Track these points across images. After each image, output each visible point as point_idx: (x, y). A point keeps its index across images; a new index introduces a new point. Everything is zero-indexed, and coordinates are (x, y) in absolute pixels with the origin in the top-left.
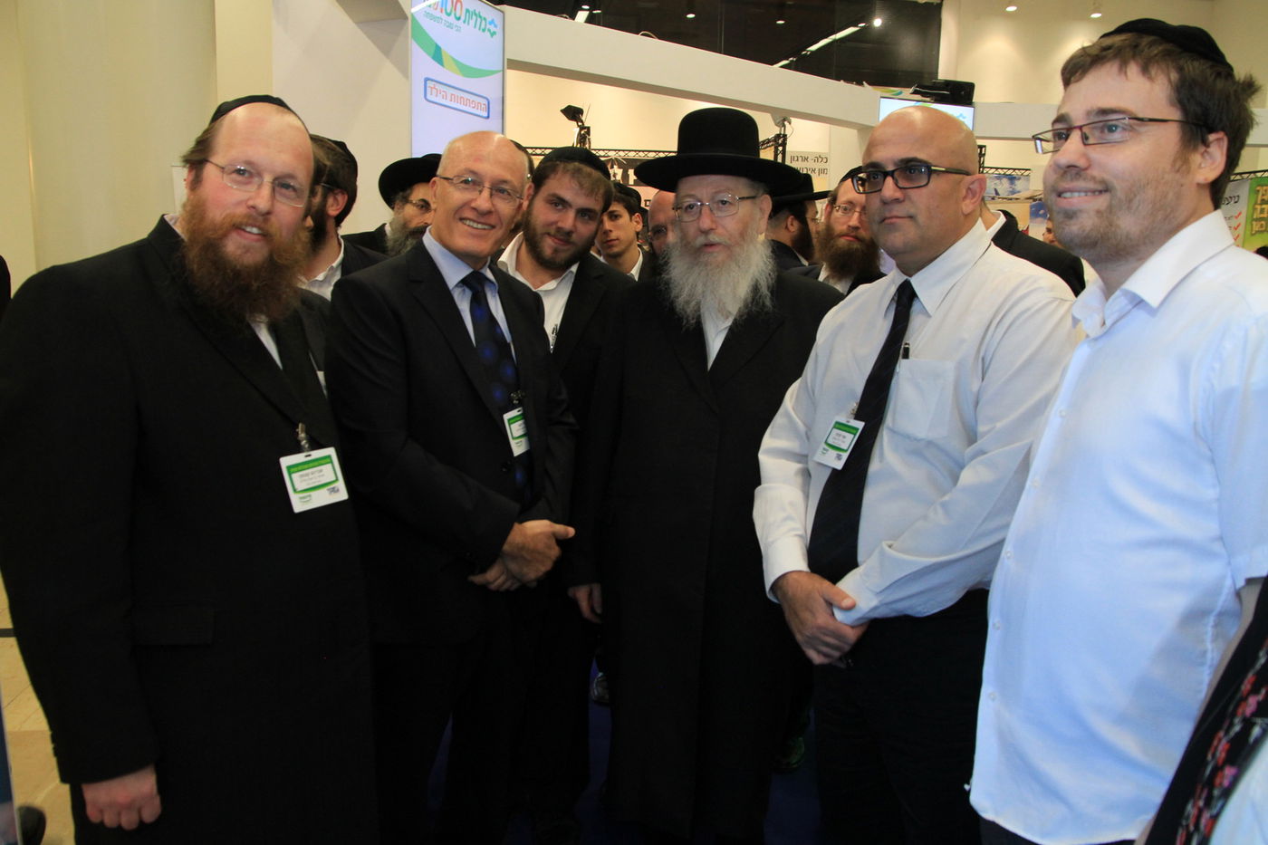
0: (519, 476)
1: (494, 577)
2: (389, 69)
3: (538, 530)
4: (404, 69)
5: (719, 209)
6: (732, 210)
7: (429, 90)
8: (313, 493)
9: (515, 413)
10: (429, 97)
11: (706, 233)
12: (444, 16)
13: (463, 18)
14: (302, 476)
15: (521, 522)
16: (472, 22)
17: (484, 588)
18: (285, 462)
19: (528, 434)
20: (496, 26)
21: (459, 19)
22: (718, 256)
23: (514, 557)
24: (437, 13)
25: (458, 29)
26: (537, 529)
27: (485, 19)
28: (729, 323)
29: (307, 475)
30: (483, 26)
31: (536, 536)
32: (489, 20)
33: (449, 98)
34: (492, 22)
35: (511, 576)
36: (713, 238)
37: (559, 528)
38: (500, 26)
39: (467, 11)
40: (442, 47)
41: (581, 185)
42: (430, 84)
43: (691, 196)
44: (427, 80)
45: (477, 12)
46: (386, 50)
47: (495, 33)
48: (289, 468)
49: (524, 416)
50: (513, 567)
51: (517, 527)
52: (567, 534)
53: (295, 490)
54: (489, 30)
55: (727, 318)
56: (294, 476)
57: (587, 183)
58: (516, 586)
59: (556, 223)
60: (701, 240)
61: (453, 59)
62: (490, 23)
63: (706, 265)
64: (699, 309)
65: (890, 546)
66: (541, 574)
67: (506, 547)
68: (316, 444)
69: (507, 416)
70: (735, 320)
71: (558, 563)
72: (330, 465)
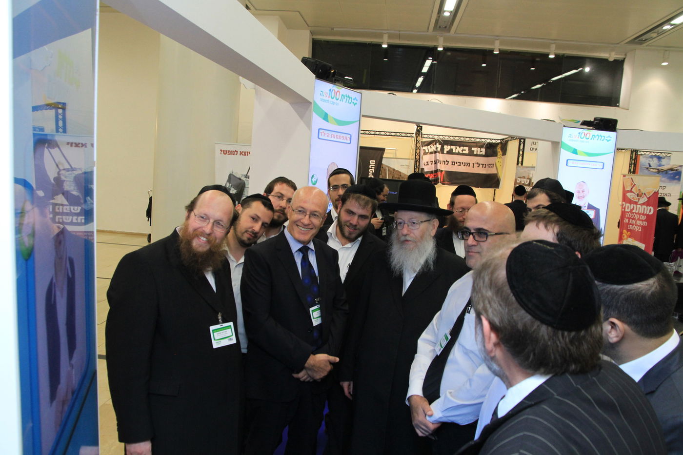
0: (316, 334)
1: (302, 375)
2: (302, 125)
3: (322, 359)
4: (309, 125)
5: (412, 225)
6: (417, 226)
7: (320, 134)
8: (222, 341)
9: (316, 307)
10: (320, 137)
11: (406, 235)
12: (330, 99)
13: (340, 99)
14: (218, 334)
15: (314, 354)
16: (344, 100)
17: (298, 379)
18: (212, 328)
19: (322, 316)
20: (357, 100)
21: (338, 99)
22: (410, 245)
23: (310, 369)
24: (327, 98)
25: (337, 104)
26: (322, 357)
27: (351, 98)
28: (414, 275)
29: (220, 333)
30: (350, 101)
31: (320, 361)
32: (353, 98)
33: (330, 136)
34: (355, 98)
35: (309, 376)
36: (408, 238)
37: (332, 358)
38: (359, 100)
39: (342, 95)
40: (328, 114)
41: (360, 205)
42: (321, 131)
43: (400, 219)
44: (319, 130)
45: (347, 95)
46: (302, 116)
47: (356, 103)
48: (213, 330)
49: (321, 309)
50: (310, 373)
51: (312, 357)
52: (336, 360)
53: (214, 339)
54: (353, 103)
55: (414, 272)
56: (214, 334)
57: (362, 203)
58: (311, 381)
59: (349, 221)
60: (403, 238)
61: (334, 119)
62: (354, 99)
63: (405, 249)
64: (401, 268)
65: (450, 393)
66: (321, 377)
67: (306, 365)
68: (225, 321)
69: (311, 309)
70: (417, 274)
71: (330, 373)
72: (230, 329)
